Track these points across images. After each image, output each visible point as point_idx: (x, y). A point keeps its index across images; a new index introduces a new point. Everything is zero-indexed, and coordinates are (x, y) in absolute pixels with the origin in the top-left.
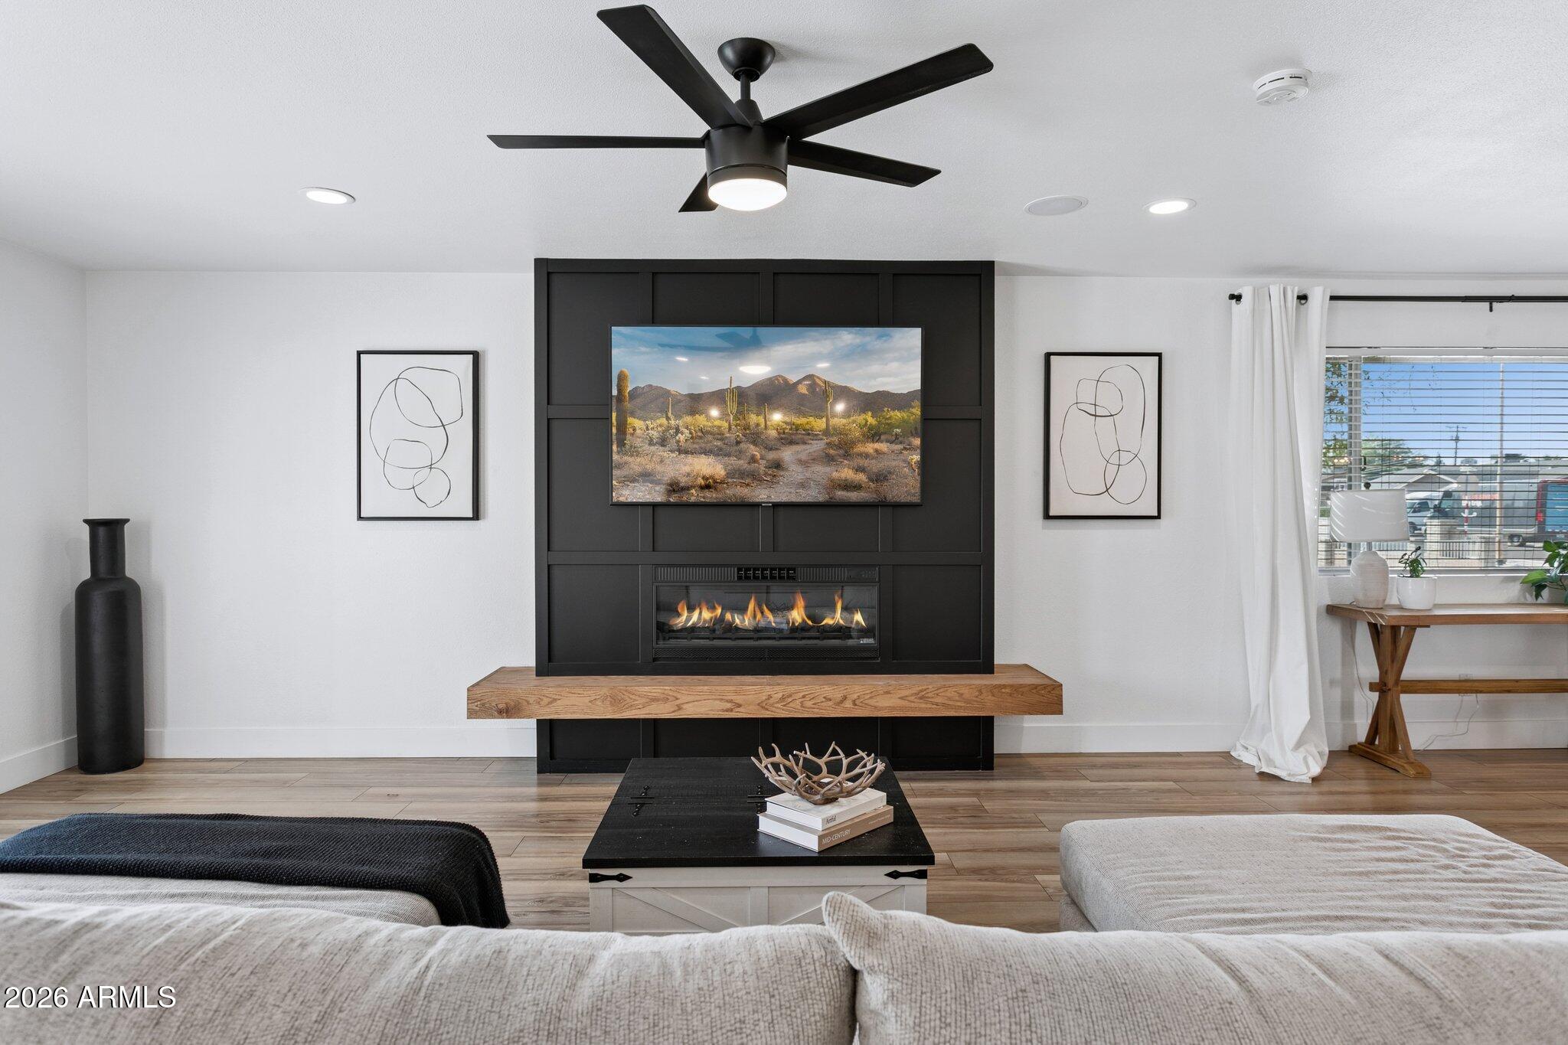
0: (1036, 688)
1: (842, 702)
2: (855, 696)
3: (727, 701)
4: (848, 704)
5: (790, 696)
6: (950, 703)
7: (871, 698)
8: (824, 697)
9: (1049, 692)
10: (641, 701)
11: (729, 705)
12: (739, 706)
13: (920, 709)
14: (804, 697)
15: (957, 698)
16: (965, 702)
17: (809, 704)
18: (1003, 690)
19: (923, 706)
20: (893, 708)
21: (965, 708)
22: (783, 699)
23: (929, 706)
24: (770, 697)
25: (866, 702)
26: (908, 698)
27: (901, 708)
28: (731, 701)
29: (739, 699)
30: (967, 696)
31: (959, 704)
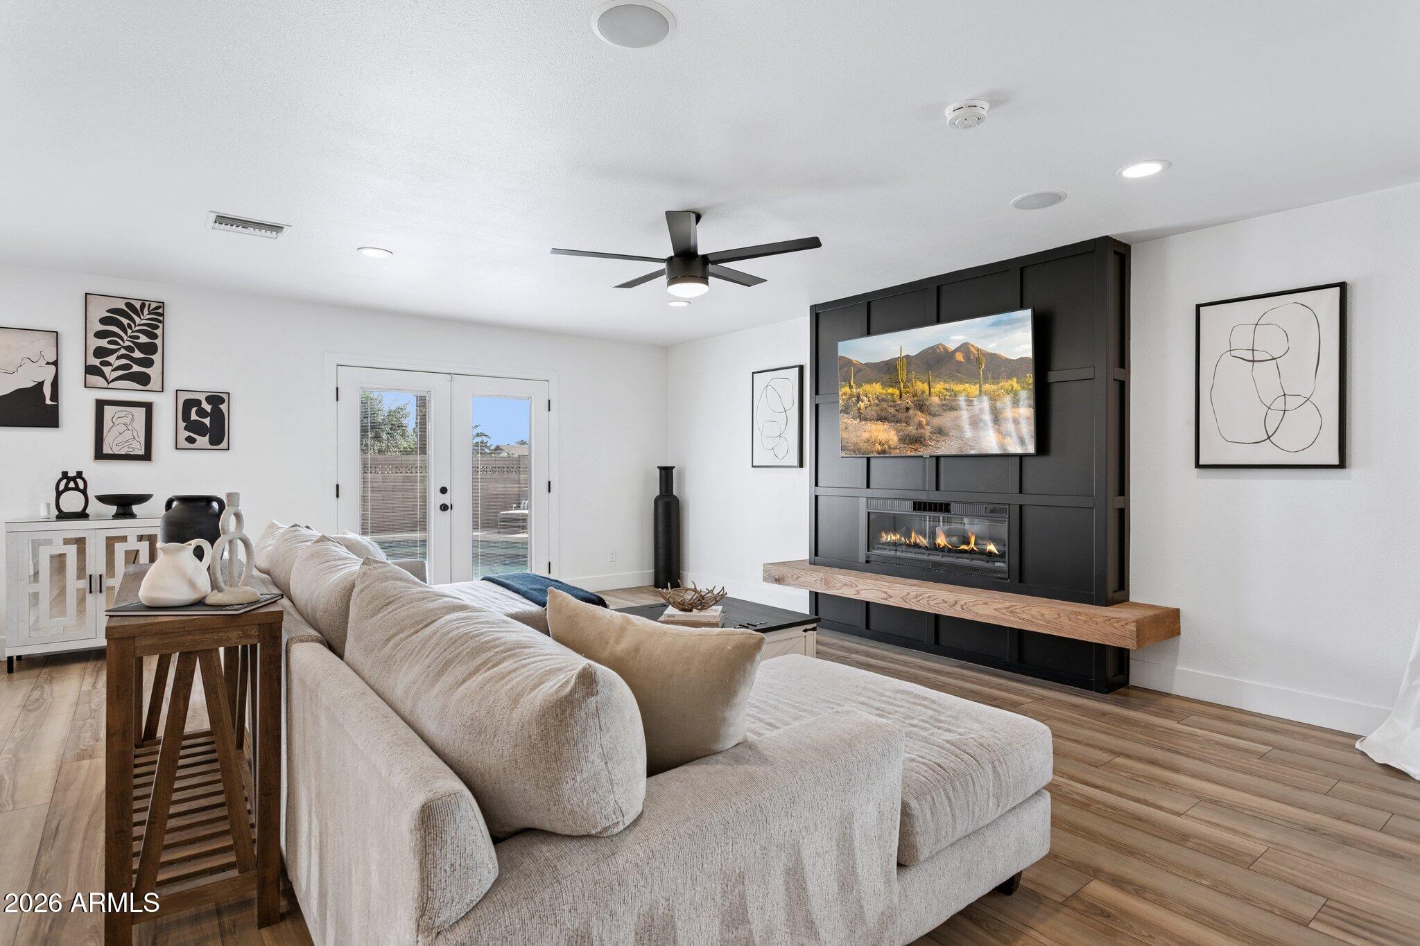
0: (1110, 620)
1: (954, 605)
2: (963, 603)
3: (884, 592)
4: (958, 607)
5: (921, 595)
6: (1034, 620)
7: (974, 605)
8: (943, 600)
9: (1123, 626)
10: (839, 584)
11: (885, 596)
12: (891, 597)
13: (1010, 621)
14: (929, 597)
15: (1039, 617)
16: (1045, 622)
17: (932, 603)
18: (1079, 617)
19: (1011, 618)
20: (989, 617)
21: (1046, 627)
22: (916, 596)
23: (1017, 619)
24: (908, 594)
25: (971, 608)
26: (1000, 611)
27: (995, 618)
28: (886, 593)
29: (891, 592)
30: (1047, 616)
31: (1041, 622)
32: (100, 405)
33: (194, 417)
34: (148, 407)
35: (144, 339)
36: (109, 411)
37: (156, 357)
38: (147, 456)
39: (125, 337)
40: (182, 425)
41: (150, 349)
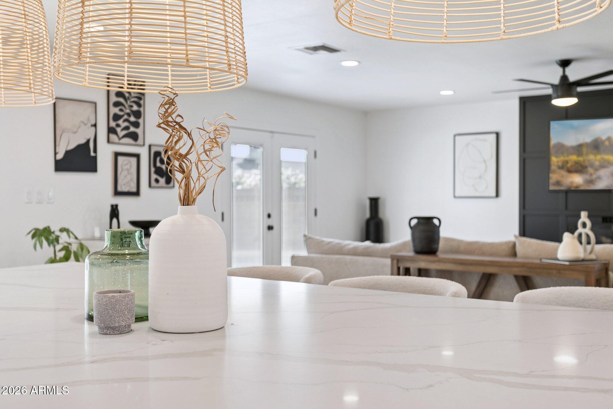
32: (117, 155)
33: (158, 164)
34: (138, 156)
35: (135, 108)
36: (120, 159)
37: (141, 121)
38: (137, 193)
39: (127, 106)
40: (153, 169)
41: (138, 114)
